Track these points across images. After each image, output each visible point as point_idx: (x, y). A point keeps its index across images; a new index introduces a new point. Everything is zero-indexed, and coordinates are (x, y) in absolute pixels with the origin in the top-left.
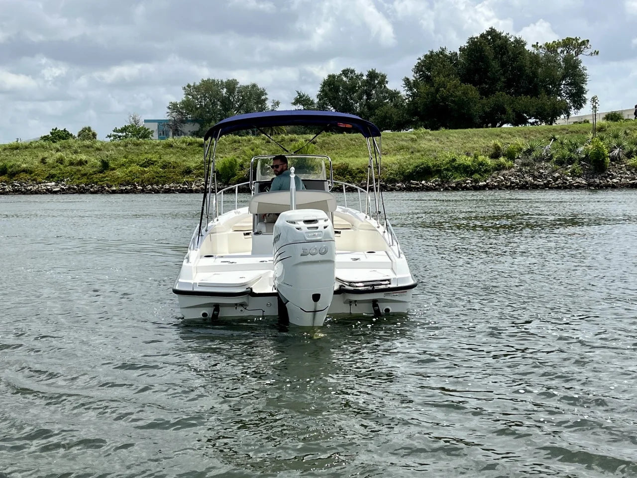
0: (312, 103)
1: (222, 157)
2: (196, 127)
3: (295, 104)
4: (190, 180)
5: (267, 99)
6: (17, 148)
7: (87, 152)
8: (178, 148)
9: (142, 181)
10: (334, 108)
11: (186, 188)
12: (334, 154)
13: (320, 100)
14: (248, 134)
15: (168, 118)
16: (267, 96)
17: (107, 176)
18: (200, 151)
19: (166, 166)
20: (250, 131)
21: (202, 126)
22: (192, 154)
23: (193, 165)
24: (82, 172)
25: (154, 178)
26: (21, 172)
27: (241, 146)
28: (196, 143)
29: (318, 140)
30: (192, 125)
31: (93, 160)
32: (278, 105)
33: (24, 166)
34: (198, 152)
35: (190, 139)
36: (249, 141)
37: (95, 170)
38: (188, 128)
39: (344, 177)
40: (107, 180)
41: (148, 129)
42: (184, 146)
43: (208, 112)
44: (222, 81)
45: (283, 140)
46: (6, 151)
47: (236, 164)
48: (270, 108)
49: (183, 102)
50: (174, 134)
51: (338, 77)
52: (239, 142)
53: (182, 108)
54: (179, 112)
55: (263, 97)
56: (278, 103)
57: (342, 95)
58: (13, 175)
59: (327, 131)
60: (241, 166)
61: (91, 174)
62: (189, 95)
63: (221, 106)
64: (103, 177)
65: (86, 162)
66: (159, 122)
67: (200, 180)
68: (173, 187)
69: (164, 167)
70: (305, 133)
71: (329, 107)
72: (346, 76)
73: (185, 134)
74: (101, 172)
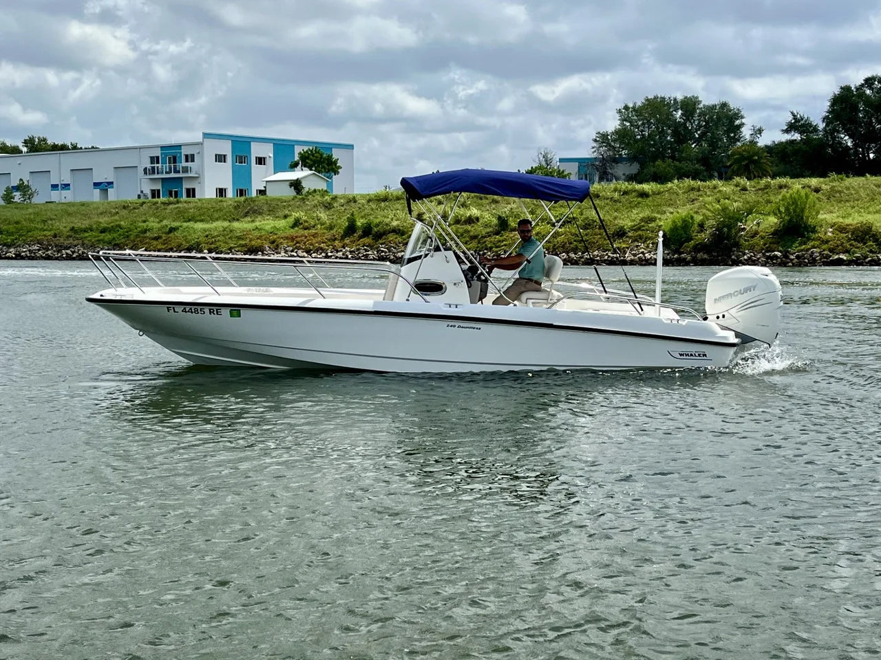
0: (815, 129)
1: (672, 213)
2: (634, 168)
3: (787, 131)
4: (624, 246)
5: (743, 124)
6: (385, 199)
7: (479, 205)
8: (607, 199)
9: (555, 245)
10: (850, 137)
11: (617, 258)
12: (849, 209)
13: (827, 125)
14: (711, 177)
15: (595, 155)
16: (743, 120)
17: (505, 240)
18: (639, 203)
19: (590, 225)
20: (716, 174)
21: (643, 165)
22: (627, 208)
23: (626, 223)
24: (472, 234)
25: (571, 243)
26: (390, 233)
27: (701, 196)
28: (635, 191)
29: (824, 187)
30: (629, 164)
31: (487, 216)
32: (760, 133)
33: (395, 223)
34: (636, 205)
35: (625, 185)
36: (715, 188)
37: (488, 230)
38: (621, 169)
39: (865, 244)
40: (505, 245)
41: (563, 171)
42: (616, 195)
43: (653, 146)
44: (675, 99)
45: (767, 186)
46: (370, 204)
47: (693, 223)
48: (748, 137)
49: (617, 132)
50: (601, 179)
51: (857, 89)
52: (699, 190)
53: (615, 141)
54: (610, 145)
55: (737, 122)
56: (760, 131)
57: (864, 118)
58: (379, 236)
59: (839, 173)
60: (701, 225)
61: (483, 237)
62: (626, 120)
63: (672, 136)
64: (499, 241)
65: (477, 219)
66: (581, 161)
67: (637, 246)
68: (598, 256)
69: (585, 227)
70: (804, 177)
71: (842, 136)
72: (871, 88)
73: (617, 179)
74: (497, 233)
